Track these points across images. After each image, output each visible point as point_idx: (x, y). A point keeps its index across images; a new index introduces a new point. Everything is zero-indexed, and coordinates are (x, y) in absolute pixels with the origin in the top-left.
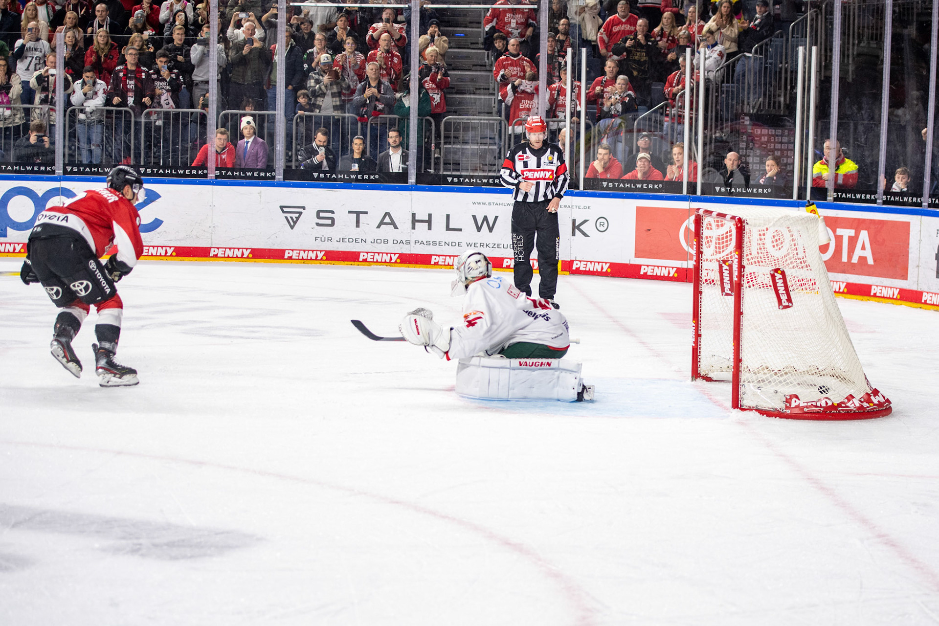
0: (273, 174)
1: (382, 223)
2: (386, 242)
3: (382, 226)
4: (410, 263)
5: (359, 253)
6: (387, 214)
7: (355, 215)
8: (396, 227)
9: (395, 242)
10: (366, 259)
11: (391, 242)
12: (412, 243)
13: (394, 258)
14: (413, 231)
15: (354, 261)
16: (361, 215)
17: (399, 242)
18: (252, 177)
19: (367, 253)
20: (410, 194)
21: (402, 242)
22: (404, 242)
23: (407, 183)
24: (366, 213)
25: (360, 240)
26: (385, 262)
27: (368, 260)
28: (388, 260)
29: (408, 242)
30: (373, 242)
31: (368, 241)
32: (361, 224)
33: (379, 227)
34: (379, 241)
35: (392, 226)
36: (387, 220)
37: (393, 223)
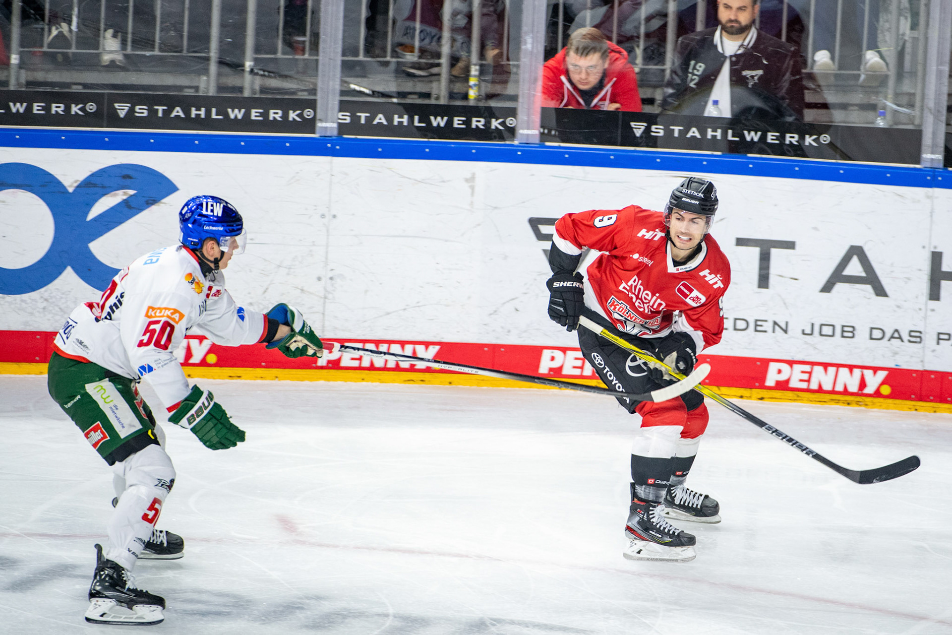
0: (510, 122)
1: (837, 277)
2: (848, 332)
3: (839, 287)
4: (921, 398)
5: (766, 362)
6: (856, 251)
7: (755, 251)
8: (880, 291)
9: (877, 334)
10: (787, 381)
11: (862, 333)
12: (930, 339)
13: (874, 382)
14: (933, 304)
15: (752, 387)
16: (774, 252)
17: (888, 335)
18: (448, 132)
19: (791, 363)
20: (928, 197)
21: (896, 335)
22: (905, 337)
23: (918, 163)
24: (790, 245)
25: (768, 326)
26: (846, 392)
27: (792, 384)
28: (853, 387)
29: (916, 337)
30: (808, 331)
31: (795, 329)
32: (773, 280)
33: (827, 288)
34: (827, 330)
35: (868, 288)
36: (855, 268)
37: (871, 279)
